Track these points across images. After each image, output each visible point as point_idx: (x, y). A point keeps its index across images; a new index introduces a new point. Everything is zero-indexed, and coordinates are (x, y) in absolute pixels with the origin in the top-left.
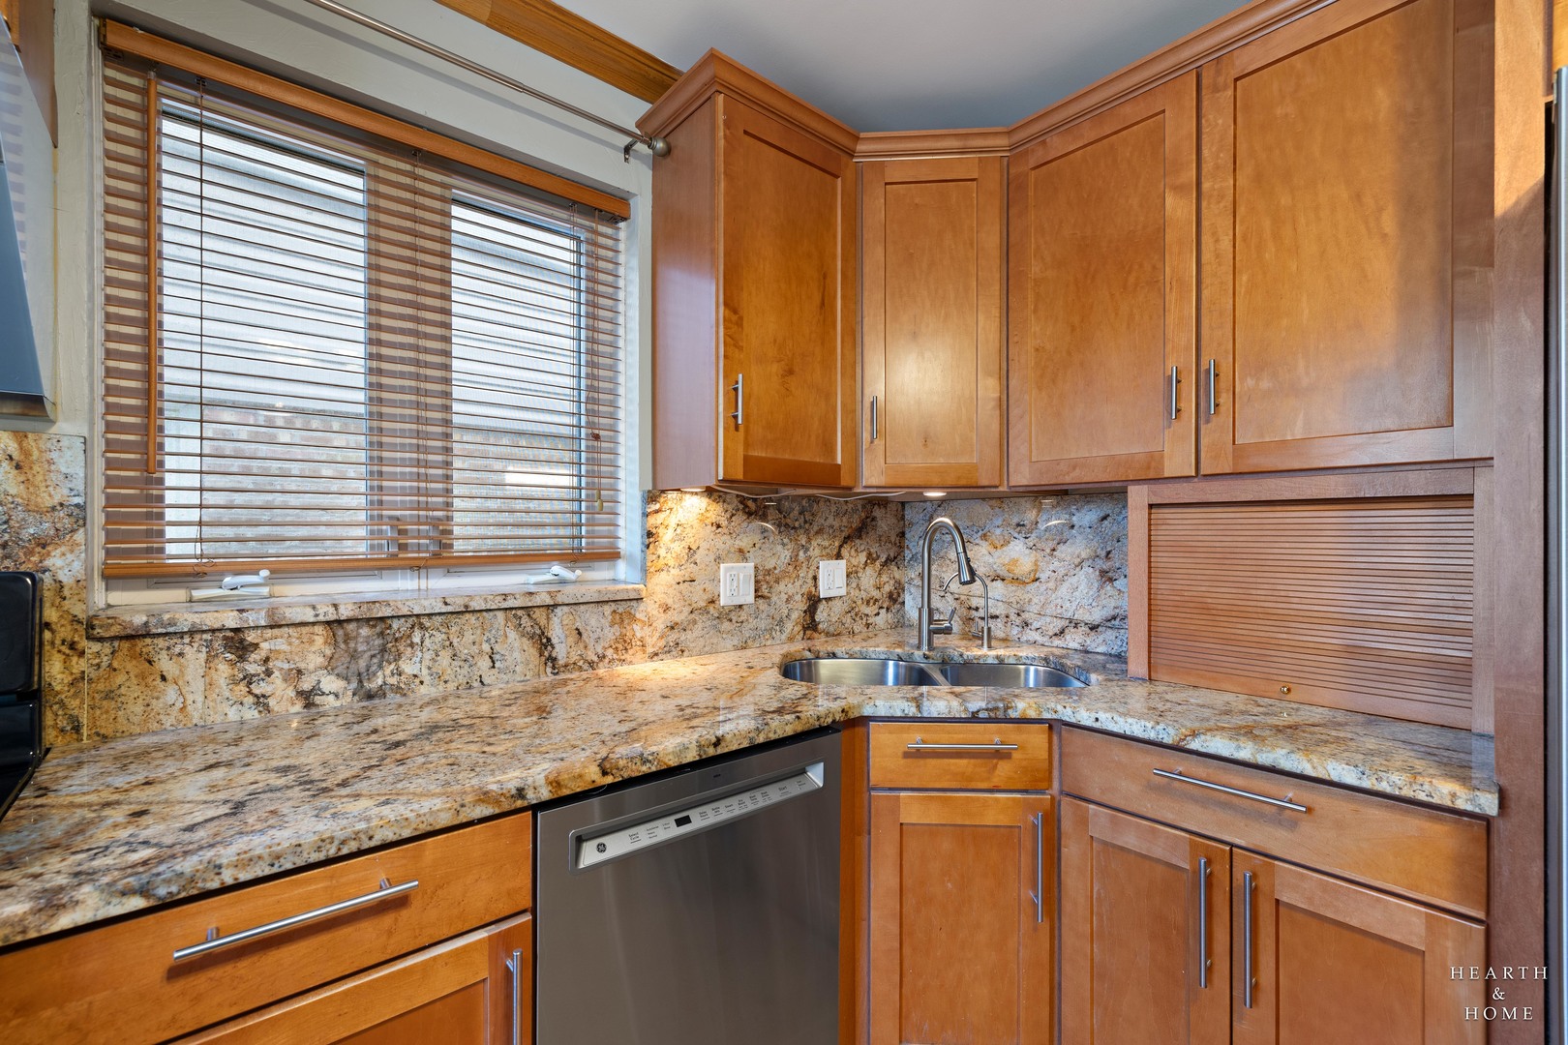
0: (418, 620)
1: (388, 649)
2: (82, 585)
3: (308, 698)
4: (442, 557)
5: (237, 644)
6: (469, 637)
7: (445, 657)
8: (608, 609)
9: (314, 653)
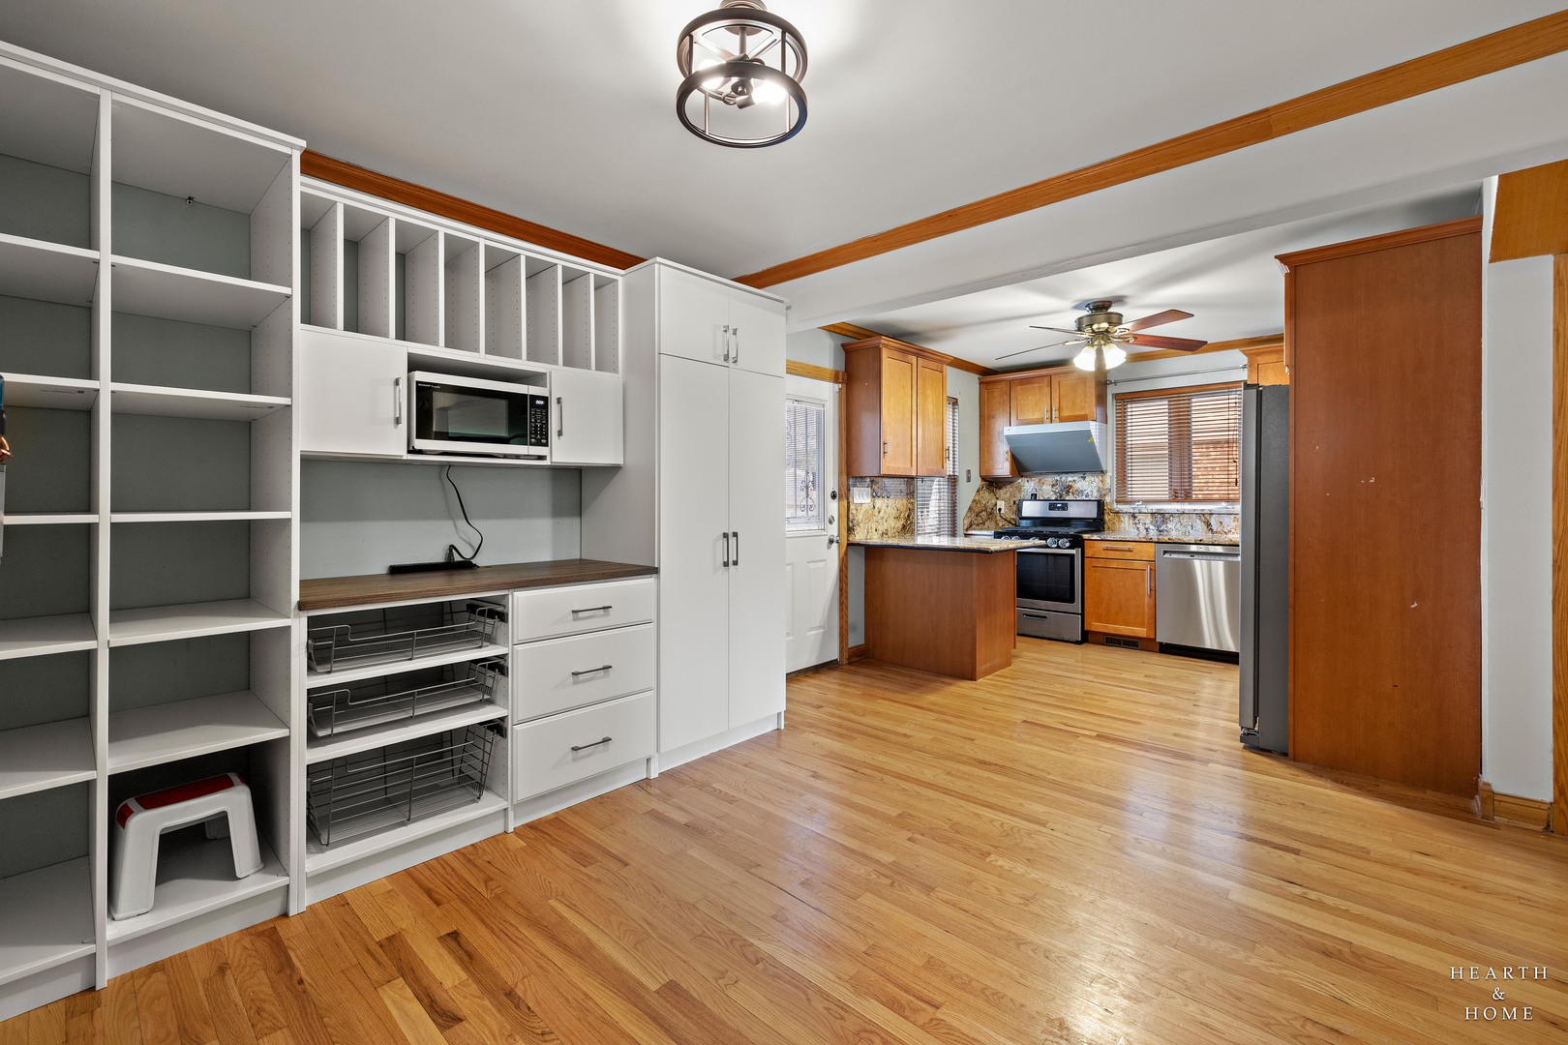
0: (1172, 514)
1: (1164, 522)
2: (1112, 503)
3: (1147, 529)
4: (1187, 497)
5: (1134, 516)
6: (1185, 520)
7: (1179, 524)
8: (1232, 517)
9: (1148, 519)
